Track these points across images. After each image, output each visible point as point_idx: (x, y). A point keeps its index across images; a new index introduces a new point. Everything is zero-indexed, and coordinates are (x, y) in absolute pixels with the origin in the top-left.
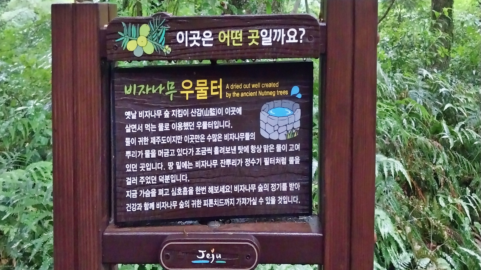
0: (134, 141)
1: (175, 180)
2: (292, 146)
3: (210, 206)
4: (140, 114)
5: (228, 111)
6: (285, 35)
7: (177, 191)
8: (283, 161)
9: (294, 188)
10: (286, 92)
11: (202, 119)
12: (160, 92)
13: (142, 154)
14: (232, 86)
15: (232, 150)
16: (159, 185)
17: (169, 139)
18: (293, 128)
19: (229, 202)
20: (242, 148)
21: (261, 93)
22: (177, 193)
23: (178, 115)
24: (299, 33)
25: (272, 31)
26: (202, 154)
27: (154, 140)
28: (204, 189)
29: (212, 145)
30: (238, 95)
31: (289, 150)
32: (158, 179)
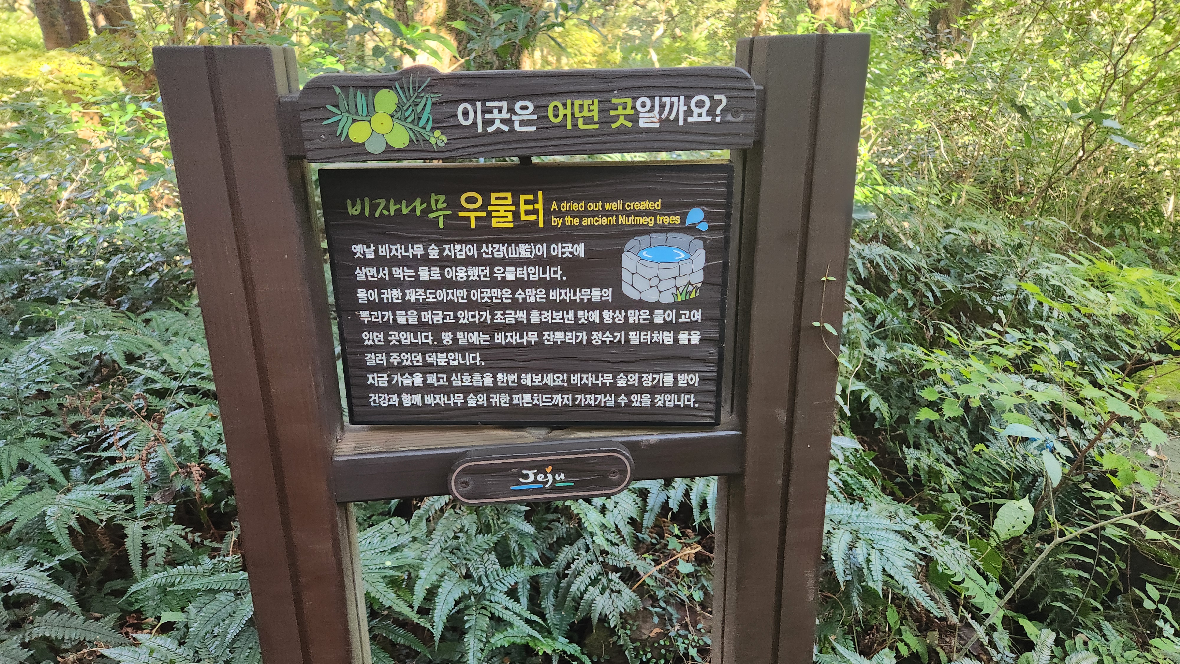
0: (374, 295)
1: (457, 361)
2: (685, 314)
3: (525, 405)
4: (380, 250)
5: (556, 250)
6: (686, 108)
7: (462, 379)
8: (668, 338)
9: (688, 383)
10: (677, 220)
11: (505, 262)
12: (418, 213)
13: (391, 317)
14: (565, 206)
15: (565, 316)
16: (427, 369)
17: (442, 295)
18: (689, 283)
19: (561, 400)
20: (586, 314)
21: (623, 220)
22: (462, 382)
23: (455, 253)
24: (715, 104)
25: (661, 100)
26: (507, 322)
27: (412, 295)
28: (513, 377)
29: (527, 307)
30: (576, 221)
31: (680, 320)
32: (424, 358)
